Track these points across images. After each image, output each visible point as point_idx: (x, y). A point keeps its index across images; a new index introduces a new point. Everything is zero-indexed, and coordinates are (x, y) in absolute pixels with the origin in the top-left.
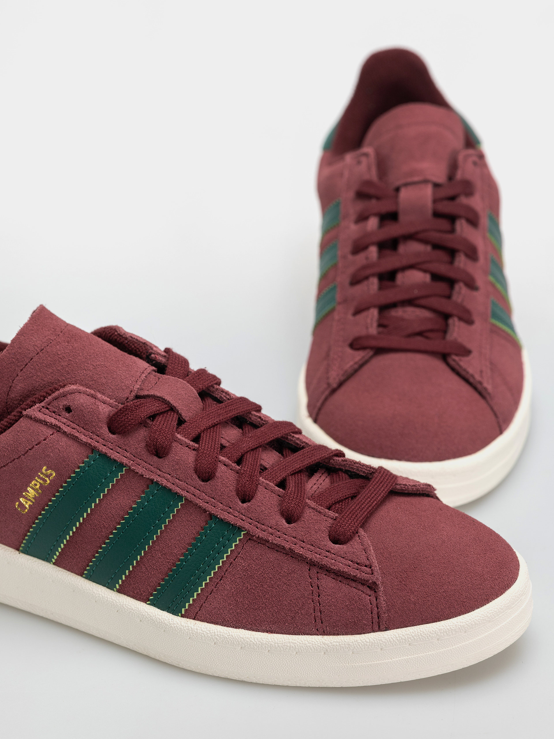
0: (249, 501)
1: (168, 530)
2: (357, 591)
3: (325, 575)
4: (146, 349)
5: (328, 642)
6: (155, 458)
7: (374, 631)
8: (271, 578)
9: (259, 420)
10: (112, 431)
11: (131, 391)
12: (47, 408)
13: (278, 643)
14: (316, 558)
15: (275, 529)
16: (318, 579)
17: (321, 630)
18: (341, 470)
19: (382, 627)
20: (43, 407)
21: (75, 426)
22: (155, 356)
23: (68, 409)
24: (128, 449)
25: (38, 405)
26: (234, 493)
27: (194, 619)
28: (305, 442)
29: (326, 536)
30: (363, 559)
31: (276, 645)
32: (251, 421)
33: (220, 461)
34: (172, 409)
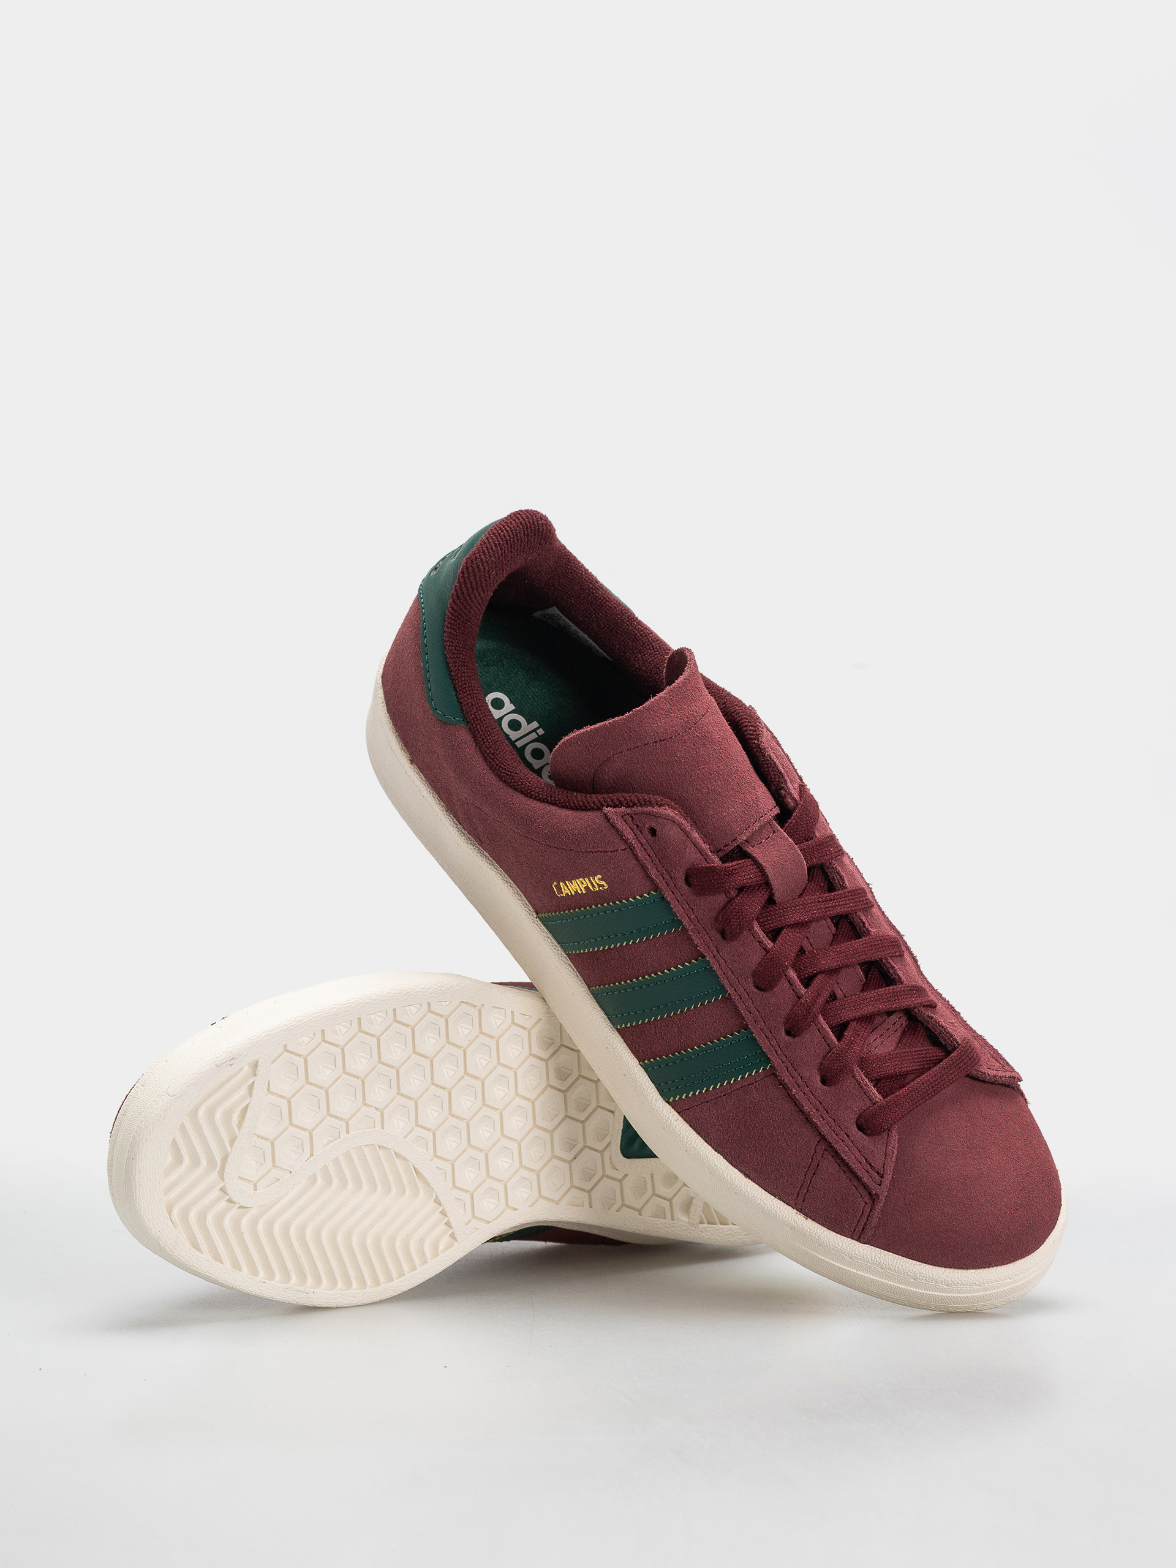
0: (794, 1037)
1: (697, 1012)
2: (855, 1191)
3: (832, 1156)
4: (779, 782)
5: (800, 1223)
6: (719, 936)
7: (852, 1238)
8: (775, 1128)
9: (861, 924)
10: (688, 882)
11: (734, 840)
12: (632, 817)
13: (748, 1193)
14: (831, 1138)
15: (805, 1082)
16: (822, 1157)
17: (799, 1207)
18: (922, 1024)
19: (862, 1239)
20: (628, 814)
21: (652, 853)
22: (785, 795)
23: (653, 831)
24: (695, 910)
25: (623, 809)
26: (782, 1020)
27: (679, 1113)
28: (898, 975)
29: (853, 1118)
30: (878, 1166)
31: (747, 1193)
32: (852, 920)
33: (786, 975)
34: (767, 884)
